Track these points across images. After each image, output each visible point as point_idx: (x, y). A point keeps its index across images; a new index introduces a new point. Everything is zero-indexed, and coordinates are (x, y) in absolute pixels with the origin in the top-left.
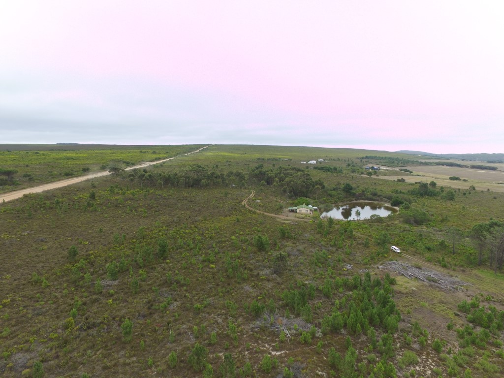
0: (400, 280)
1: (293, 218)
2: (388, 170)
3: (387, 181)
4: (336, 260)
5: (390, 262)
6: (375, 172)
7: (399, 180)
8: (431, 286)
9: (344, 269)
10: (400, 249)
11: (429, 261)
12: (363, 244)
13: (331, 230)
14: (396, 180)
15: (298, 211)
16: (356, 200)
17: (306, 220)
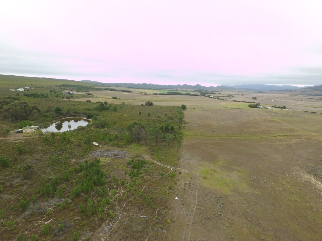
0: (101, 159)
1: (22, 138)
2: (79, 94)
3: (80, 102)
4: (64, 159)
5: (94, 152)
6: (72, 96)
7: (87, 101)
8: (115, 158)
9: (71, 162)
10: (98, 143)
11: (112, 146)
12: (77, 145)
13: (54, 141)
14: (86, 101)
15: (24, 131)
16: (64, 117)
17: (33, 137)
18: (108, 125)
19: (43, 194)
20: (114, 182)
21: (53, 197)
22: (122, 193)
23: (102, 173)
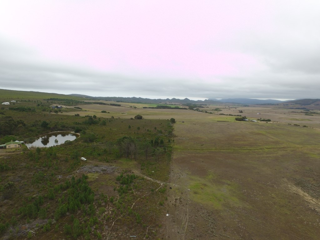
0: (89, 175)
1: (4, 154)
2: (67, 108)
3: (68, 116)
5: (82, 167)
6: (60, 110)
7: (76, 115)
8: (104, 173)
9: (57, 179)
10: (86, 158)
11: (101, 161)
12: (64, 160)
13: (40, 157)
14: (74, 115)
15: (7, 147)
16: (51, 132)
17: (17, 153)
18: (97, 140)
19: (25, 215)
20: (102, 200)
21: (36, 218)
22: (111, 211)
23: (90, 190)
